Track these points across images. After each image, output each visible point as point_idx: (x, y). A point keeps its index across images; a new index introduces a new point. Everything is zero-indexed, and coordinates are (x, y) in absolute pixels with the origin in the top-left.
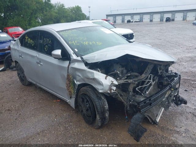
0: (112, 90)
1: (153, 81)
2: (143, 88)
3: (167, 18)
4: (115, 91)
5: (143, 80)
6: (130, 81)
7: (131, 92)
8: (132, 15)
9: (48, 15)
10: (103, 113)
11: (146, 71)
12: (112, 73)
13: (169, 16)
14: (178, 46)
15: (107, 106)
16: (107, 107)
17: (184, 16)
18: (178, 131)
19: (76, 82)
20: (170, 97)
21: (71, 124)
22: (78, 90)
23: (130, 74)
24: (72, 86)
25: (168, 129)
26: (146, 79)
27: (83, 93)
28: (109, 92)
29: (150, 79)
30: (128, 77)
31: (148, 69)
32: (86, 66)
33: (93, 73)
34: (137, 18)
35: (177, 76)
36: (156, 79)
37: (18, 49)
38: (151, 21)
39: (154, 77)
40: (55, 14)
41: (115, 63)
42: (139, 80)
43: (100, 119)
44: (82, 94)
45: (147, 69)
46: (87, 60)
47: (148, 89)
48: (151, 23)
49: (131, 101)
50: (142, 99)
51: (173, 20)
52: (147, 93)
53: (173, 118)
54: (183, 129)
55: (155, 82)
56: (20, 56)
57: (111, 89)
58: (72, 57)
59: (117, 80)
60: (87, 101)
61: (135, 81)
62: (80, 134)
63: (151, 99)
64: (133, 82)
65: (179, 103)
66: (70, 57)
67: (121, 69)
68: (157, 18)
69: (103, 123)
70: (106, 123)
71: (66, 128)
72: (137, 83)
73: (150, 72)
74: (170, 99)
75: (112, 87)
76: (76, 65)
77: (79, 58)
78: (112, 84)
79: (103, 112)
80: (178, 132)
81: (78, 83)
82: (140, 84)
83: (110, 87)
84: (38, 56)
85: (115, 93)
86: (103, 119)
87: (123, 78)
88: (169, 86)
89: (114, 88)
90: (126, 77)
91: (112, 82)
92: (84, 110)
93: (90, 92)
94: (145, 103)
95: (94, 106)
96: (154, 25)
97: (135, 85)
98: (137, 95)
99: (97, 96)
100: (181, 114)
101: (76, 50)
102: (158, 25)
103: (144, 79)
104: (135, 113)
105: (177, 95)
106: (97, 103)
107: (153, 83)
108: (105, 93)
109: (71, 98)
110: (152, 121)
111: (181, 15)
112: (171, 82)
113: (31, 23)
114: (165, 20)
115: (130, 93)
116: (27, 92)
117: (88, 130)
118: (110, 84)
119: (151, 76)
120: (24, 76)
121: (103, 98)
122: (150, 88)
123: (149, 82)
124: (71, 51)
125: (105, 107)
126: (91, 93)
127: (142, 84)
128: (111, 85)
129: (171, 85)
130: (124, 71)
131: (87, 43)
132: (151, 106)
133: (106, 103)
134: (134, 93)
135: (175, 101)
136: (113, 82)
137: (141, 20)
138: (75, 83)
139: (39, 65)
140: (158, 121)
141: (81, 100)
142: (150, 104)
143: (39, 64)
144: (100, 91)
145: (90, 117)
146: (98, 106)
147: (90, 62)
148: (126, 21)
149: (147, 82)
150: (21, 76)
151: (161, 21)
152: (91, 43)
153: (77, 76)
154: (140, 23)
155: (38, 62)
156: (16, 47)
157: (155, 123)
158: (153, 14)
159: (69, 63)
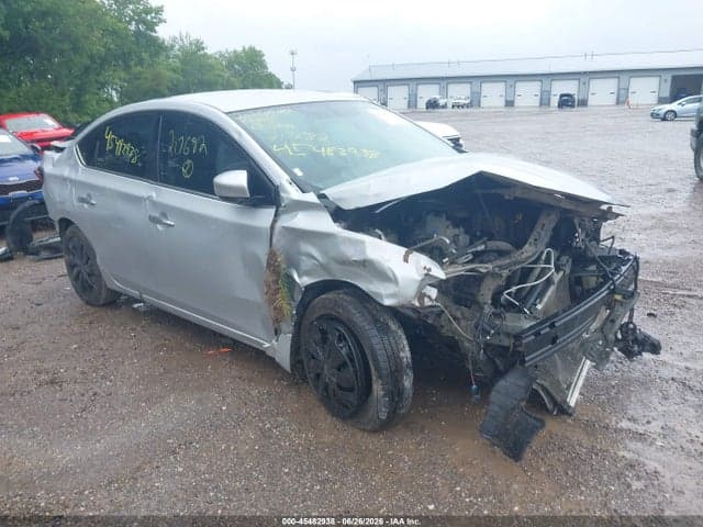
0: (426, 299)
1: (558, 269)
2: (524, 294)
3: (562, 96)
4: (435, 303)
5: (524, 265)
6: (483, 268)
7: (485, 303)
8: (444, 81)
9: (146, 78)
10: (395, 376)
11: (534, 235)
12: (422, 244)
13: (570, 87)
14: (610, 183)
15: (409, 354)
16: (406, 354)
17: (619, 89)
18: (642, 432)
19: (299, 276)
20: (609, 325)
21: (280, 419)
22: (303, 307)
23: (483, 247)
24: (284, 290)
25: (607, 427)
26: (535, 262)
27: (323, 312)
28: (417, 304)
29: (548, 261)
30: (478, 257)
31: (542, 229)
32: (335, 221)
33: (363, 242)
34: (460, 93)
35: (629, 260)
36: (565, 265)
37: (73, 176)
38: (510, 104)
39: (558, 259)
40: (169, 74)
41: (428, 213)
42: (515, 264)
43: (385, 395)
44: (318, 319)
45: (538, 228)
46: (340, 199)
47: (541, 295)
48: (510, 109)
49: (489, 333)
50: (527, 324)
51: (583, 103)
52: (539, 307)
53: (621, 396)
54: (655, 427)
55: (562, 273)
56: (82, 200)
57: (421, 296)
58: (286, 192)
59: (441, 264)
60: (341, 338)
61: (500, 267)
62: (316, 448)
63: (556, 324)
64: (497, 269)
65: (636, 348)
66: (279, 195)
67: (452, 231)
68: (528, 94)
69: (394, 412)
70: (403, 411)
71: (265, 434)
72: (505, 273)
73: (546, 240)
74: (611, 329)
75: (424, 287)
76: (302, 221)
77: (311, 197)
78: (427, 277)
79: (396, 371)
80: (641, 437)
81: (304, 281)
82: (517, 280)
83: (419, 287)
84: (154, 195)
85: (434, 309)
86: (395, 394)
87: (463, 259)
88: (609, 288)
89: (433, 292)
90: (471, 257)
91: (426, 272)
92: (326, 372)
93: (350, 307)
94: (537, 334)
95: (364, 355)
96: (518, 118)
97: (502, 282)
98: (508, 315)
99: (376, 321)
100: (646, 383)
101: (298, 172)
102: (534, 118)
103: (530, 261)
104: (499, 374)
105: (628, 324)
106: (375, 341)
107: (557, 277)
108: (403, 306)
109: (277, 332)
110: (555, 403)
111: (611, 85)
112: (614, 275)
113: (86, 102)
114: (555, 101)
115: (486, 306)
116: (108, 327)
117: (341, 436)
118: (420, 278)
119: (549, 253)
120: (95, 274)
121: (393, 326)
122: (549, 293)
123: (543, 271)
124: (279, 176)
125: (402, 354)
126: (354, 312)
127: (520, 279)
128: (423, 280)
129: (613, 283)
130: (461, 238)
131: (330, 151)
132: (557, 348)
133: (405, 342)
134: (496, 307)
135: (621, 345)
136: (429, 270)
137: (474, 102)
138: (294, 280)
139: (159, 227)
140: (572, 404)
141: (318, 336)
142: (554, 341)
143: (160, 222)
144: (387, 302)
145: (351, 390)
146: (379, 352)
147: (352, 207)
148: (422, 105)
149: (537, 272)
150: (79, 272)
151: (541, 104)
152: (343, 153)
153: (304, 258)
154: (469, 110)
155: (157, 215)
156: (66, 172)
157: (563, 410)
158: (516, 82)
159: (276, 216)
